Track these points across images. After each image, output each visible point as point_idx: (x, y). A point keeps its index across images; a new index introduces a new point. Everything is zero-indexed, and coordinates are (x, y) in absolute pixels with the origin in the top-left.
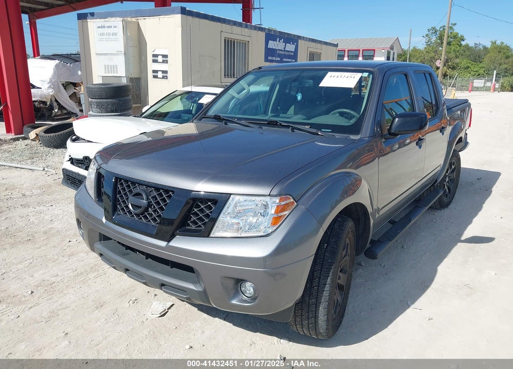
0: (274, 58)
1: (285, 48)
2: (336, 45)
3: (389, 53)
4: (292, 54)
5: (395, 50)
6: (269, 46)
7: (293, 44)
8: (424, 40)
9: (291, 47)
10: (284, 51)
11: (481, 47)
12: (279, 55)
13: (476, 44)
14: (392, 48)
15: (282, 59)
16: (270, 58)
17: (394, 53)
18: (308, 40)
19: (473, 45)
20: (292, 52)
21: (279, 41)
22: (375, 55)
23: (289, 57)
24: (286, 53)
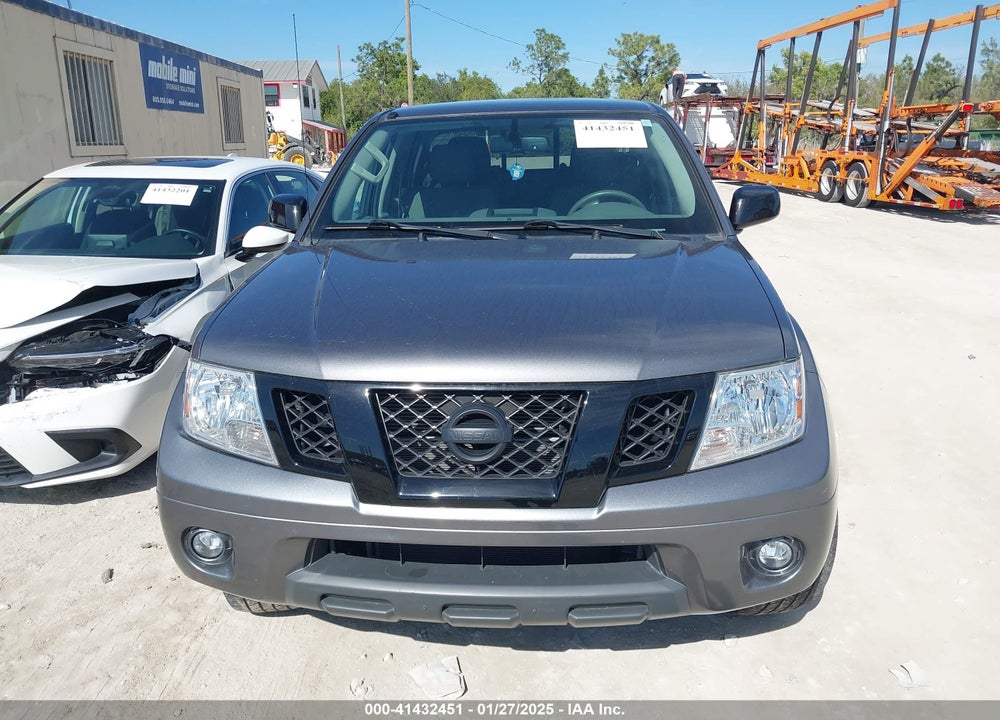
0: (163, 100)
1: (178, 78)
2: (260, 74)
3: (305, 90)
4: (193, 91)
5: (314, 85)
6: (152, 74)
7: (191, 69)
8: (355, 66)
9: (188, 76)
10: (179, 83)
11: (448, 81)
12: (171, 94)
13: (439, 75)
14: (309, 81)
15: (176, 103)
16: (155, 99)
17: (313, 91)
18: (215, 62)
19: (436, 77)
20: (191, 86)
21: (166, 63)
22: (281, 95)
23: (188, 97)
24: (183, 89)
